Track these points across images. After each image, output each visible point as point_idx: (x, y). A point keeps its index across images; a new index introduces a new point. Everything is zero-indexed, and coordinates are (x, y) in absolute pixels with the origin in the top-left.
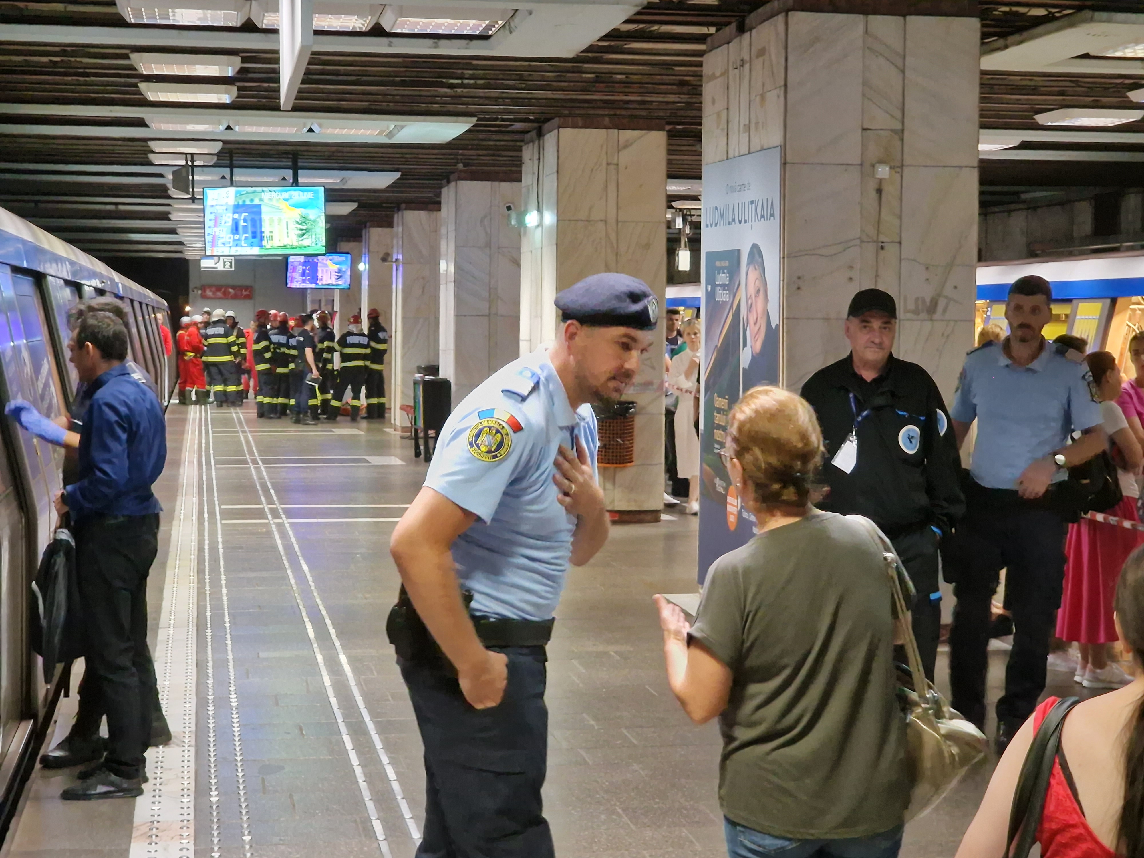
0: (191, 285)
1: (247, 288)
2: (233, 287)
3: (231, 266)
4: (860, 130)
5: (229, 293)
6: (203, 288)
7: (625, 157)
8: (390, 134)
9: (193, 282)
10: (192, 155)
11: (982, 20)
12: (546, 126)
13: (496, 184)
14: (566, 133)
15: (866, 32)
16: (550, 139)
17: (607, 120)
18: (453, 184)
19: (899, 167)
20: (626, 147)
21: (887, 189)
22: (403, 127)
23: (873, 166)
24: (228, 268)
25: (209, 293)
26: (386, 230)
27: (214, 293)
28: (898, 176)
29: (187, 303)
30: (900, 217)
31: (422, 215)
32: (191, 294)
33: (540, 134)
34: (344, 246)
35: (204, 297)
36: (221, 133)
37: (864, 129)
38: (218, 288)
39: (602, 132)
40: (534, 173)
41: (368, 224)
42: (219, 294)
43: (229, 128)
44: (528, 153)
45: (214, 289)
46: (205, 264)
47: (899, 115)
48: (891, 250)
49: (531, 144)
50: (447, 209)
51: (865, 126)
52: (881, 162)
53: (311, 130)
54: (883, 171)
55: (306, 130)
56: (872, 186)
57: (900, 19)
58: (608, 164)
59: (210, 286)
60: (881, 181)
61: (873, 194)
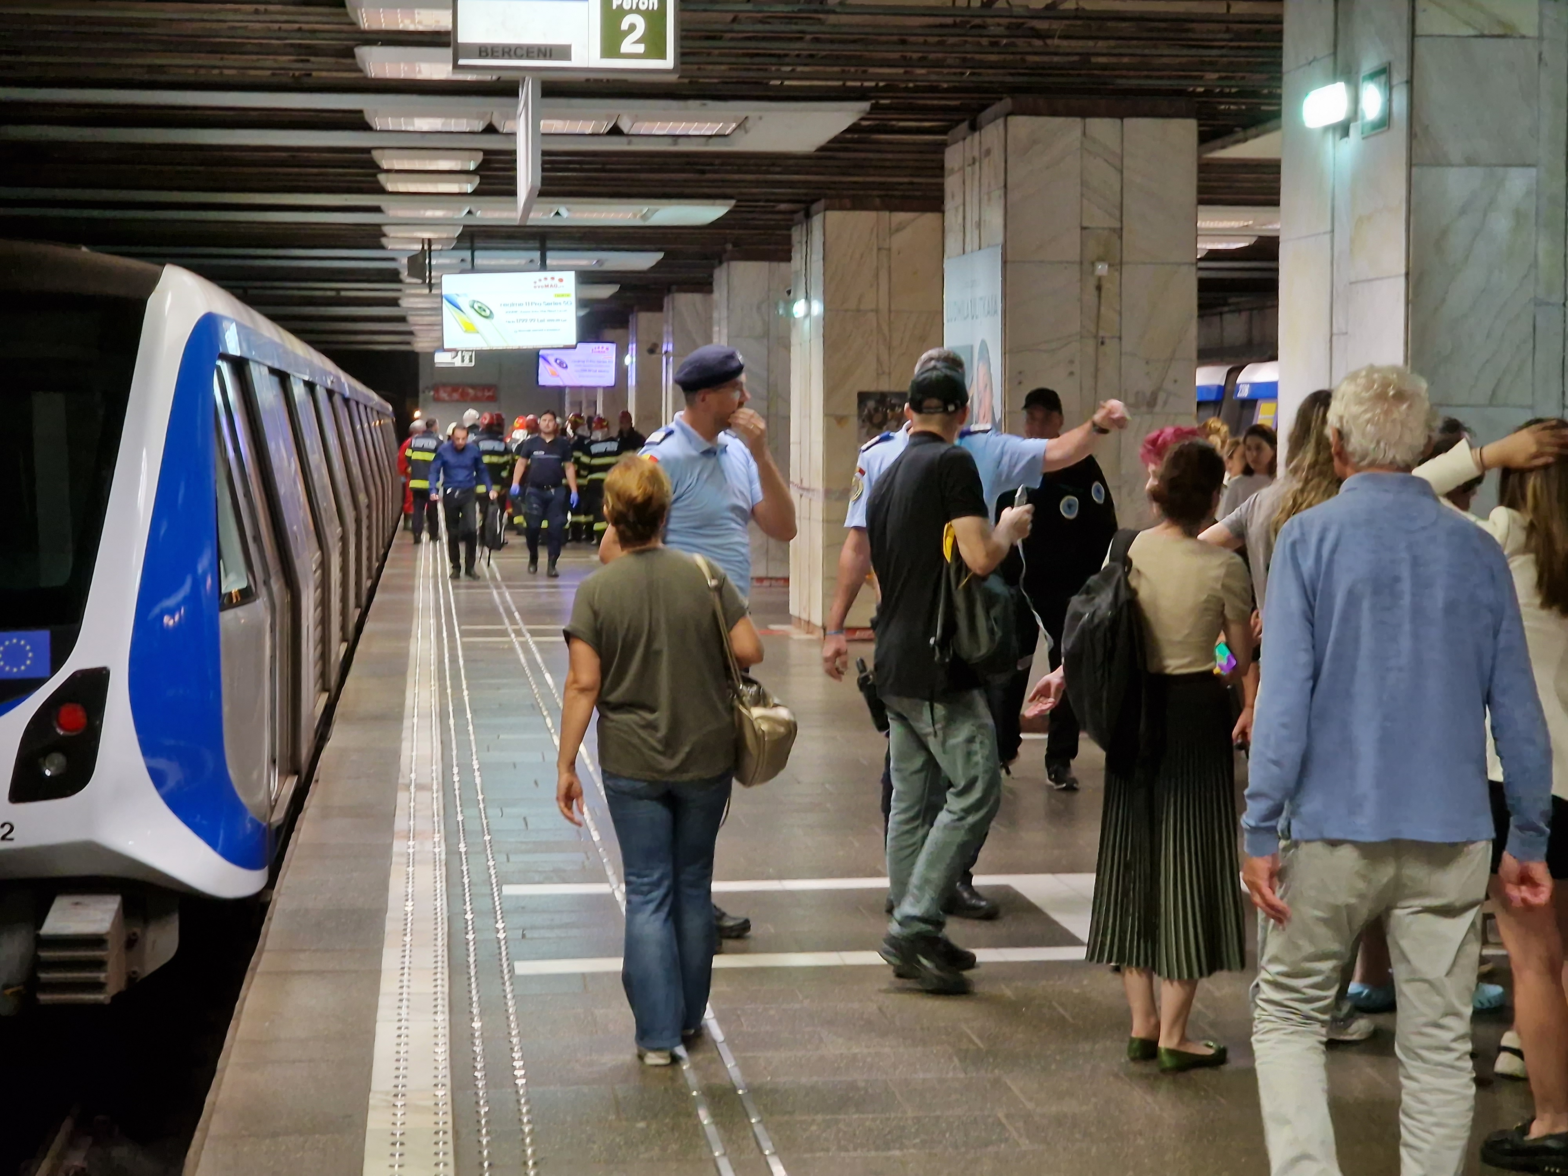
0: (422, 384)
1: (489, 387)
2: (473, 387)
3: (471, 361)
4: (1079, 230)
5: (468, 394)
6: (436, 388)
7: (898, 241)
8: (644, 217)
9: (424, 382)
10: (429, 240)
11: (1199, 119)
12: (815, 207)
13: (774, 265)
14: (834, 216)
15: (1084, 134)
16: (817, 221)
17: (877, 201)
18: (725, 265)
19: (1118, 265)
20: (898, 230)
21: (1106, 286)
22: (657, 211)
23: (1093, 264)
24: (467, 363)
25: (443, 395)
26: (657, 315)
27: (450, 395)
28: (1117, 274)
29: (416, 407)
30: (1120, 314)
31: (697, 297)
32: (421, 397)
33: (808, 216)
34: (609, 333)
35: (437, 399)
36: (462, 219)
37: (1083, 228)
38: (455, 388)
39: (873, 214)
40: (802, 258)
41: (636, 308)
42: (456, 396)
43: (469, 212)
44: (797, 234)
45: (449, 389)
46: (441, 359)
47: (1118, 214)
48: (1111, 346)
49: (800, 226)
50: (719, 294)
51: (1085, 224)
52: (1101, 259)
53: (557, 213)
54: (1102, 269)
55: (553, 214)
56: (1092, 283)
57: (1118, 121)
58: (879, 249)
59: (444, 385)
60: (1100, 279)
61: (1094, 292)
